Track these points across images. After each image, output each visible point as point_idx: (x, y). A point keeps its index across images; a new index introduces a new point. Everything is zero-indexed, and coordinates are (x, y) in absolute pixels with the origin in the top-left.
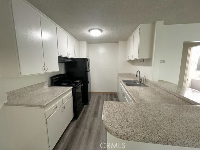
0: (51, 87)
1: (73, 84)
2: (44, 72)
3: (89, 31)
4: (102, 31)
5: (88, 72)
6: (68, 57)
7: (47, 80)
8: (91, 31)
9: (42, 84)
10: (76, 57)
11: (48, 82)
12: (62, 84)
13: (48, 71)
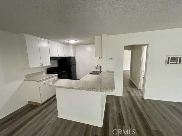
0: (47, 74)
2: (41, 66)
3: (68, 40)
4: (76, 41)
5: (71, 65)
8: (70, 41)
9: (42, 72)
10: (65, 56)
12: (54, 73)
13: (43, 66)
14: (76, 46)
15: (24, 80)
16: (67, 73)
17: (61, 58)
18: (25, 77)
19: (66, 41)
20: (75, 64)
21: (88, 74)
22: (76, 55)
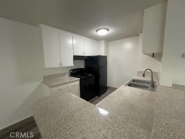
0: (70, 77)
1: (83, 77)
2: (60, 66)
3: (97, 31)
4: (108, 30)
5: (100, 67)
6: (84, 56)
7: (68, 72)
8: (99, 31)
9: (64, 74)
10: (94, 55)
11: (68, 73)
12: (78, 76)
13: (63, 66)
14: (109, 42)
15: (42, 82)
16: (94, 77)
17: (89, 57)
18: (44, 78)
19: (94, 32)
20: (106, 66)
21: (123, 85)
22: (108, 54)
